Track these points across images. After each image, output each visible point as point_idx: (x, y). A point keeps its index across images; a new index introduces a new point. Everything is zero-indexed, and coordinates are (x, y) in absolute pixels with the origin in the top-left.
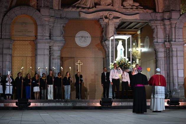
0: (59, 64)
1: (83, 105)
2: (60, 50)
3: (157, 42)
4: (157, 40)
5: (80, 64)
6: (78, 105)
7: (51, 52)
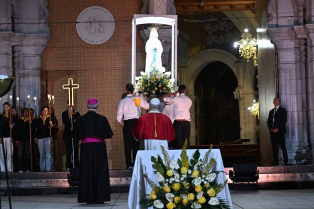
0: (37, 87)
1: (35, 185)
2: (38, 55)
3: (277, 26)
4: (277, 21)
5: (74, 86)
6: (25, 184)
7: (16, 60)
